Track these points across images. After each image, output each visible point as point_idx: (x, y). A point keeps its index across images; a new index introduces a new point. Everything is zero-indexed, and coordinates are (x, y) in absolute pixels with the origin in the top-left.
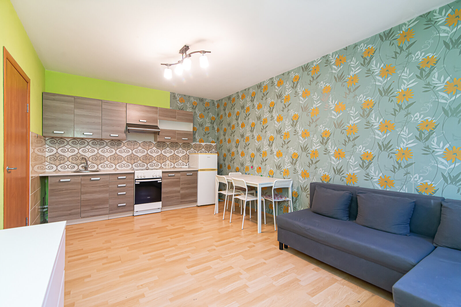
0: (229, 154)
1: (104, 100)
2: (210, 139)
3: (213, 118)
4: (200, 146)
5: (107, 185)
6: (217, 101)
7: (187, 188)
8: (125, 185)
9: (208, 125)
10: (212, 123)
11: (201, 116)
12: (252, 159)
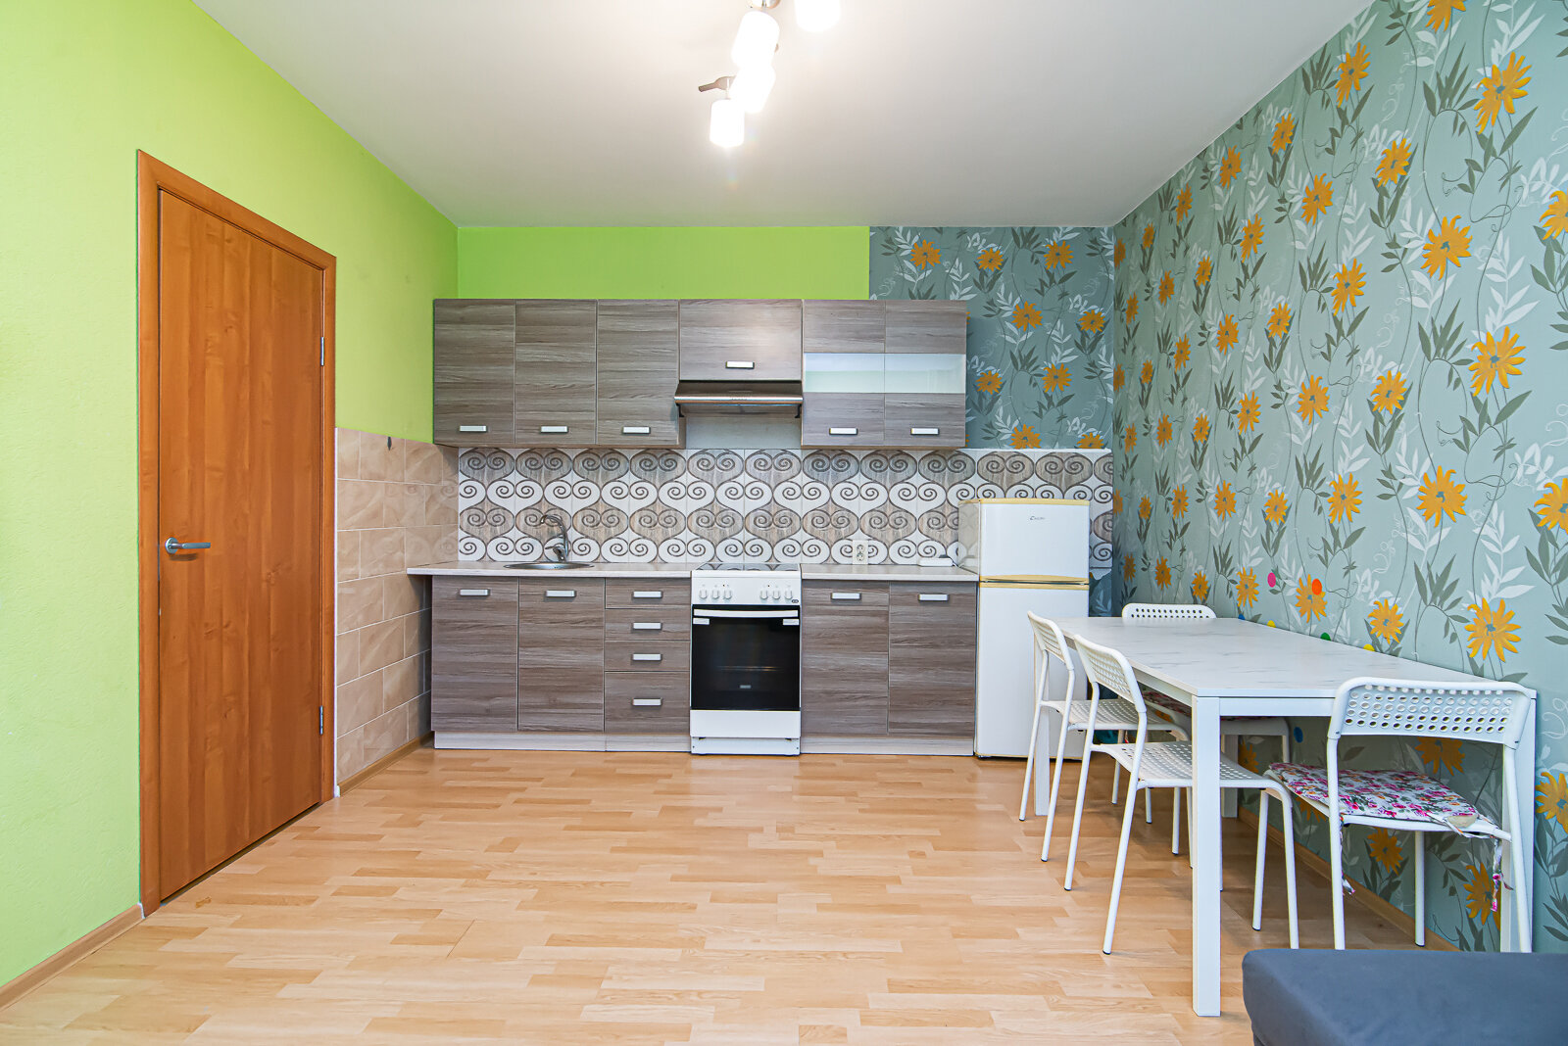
0: (1162, 499)
1: (603, 301)
2: (1076, 426)
3: (1092, 319)
4: (1017, 464)
5: (600, 620)
6: (1113, 231)
7: (923, 664)
8: (657, 626)
9: (1064, 356)
10: (1086, 344)
11: (1024, 318)
12: (1275, 527)
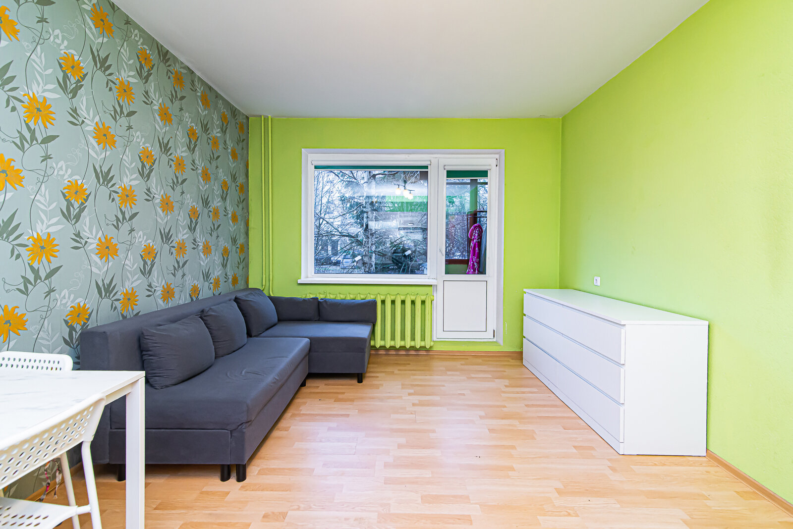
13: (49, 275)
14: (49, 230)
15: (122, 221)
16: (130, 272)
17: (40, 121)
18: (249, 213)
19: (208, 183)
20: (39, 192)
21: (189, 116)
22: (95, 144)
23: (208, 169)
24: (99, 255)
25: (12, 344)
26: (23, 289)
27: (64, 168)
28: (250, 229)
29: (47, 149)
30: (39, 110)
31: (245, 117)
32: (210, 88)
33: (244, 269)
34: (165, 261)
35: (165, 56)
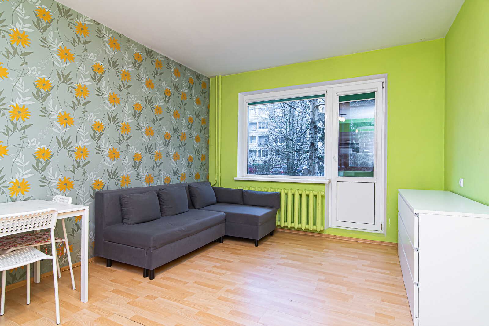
13: (84, 165)
14: (85, 145)
15: (122, 141)
16: (126, 166)
17: (82, 96)
18: (209, 136)
19: (177, 119)
20: (81, 127)
21: (165, 83)
22: (109, 104)
23: (178, 111)
24: (109, 157)
25: (67, 194)
26: (72, 170)
27: (93, 116)
28: (210, 146)
29: (85, 108)
30: (82, 91)
31: (207, 78)
32: (181, 65)
33: (205, 170)
34: (148, 162)
35: (150, 53)
